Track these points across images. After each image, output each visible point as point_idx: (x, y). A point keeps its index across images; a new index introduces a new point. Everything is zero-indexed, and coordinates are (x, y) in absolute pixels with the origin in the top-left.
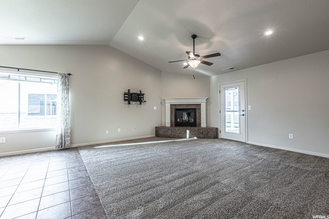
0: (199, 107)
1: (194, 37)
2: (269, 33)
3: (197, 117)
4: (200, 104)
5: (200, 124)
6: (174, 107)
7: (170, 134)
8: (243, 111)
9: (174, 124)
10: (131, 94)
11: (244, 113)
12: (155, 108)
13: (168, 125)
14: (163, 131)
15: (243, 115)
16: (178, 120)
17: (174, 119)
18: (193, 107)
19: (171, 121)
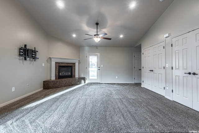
0: (74, 65)
1: (97, 24)
2: (121, 36)
3: (73, 71)
4: (75, 63)
5: (74, 76)
6: (58, 65)
7: (59, 85)
8: (99, 67)
9: (57, 77)
10: (28, 50)
11: (99, 68)
12: (43, 65)
13: (53, 78)
14: (52, 84)
15: (99, 69)
16: (60, 74)
17: (57, 74)
18: (71, 65)
19: (56, 75)
